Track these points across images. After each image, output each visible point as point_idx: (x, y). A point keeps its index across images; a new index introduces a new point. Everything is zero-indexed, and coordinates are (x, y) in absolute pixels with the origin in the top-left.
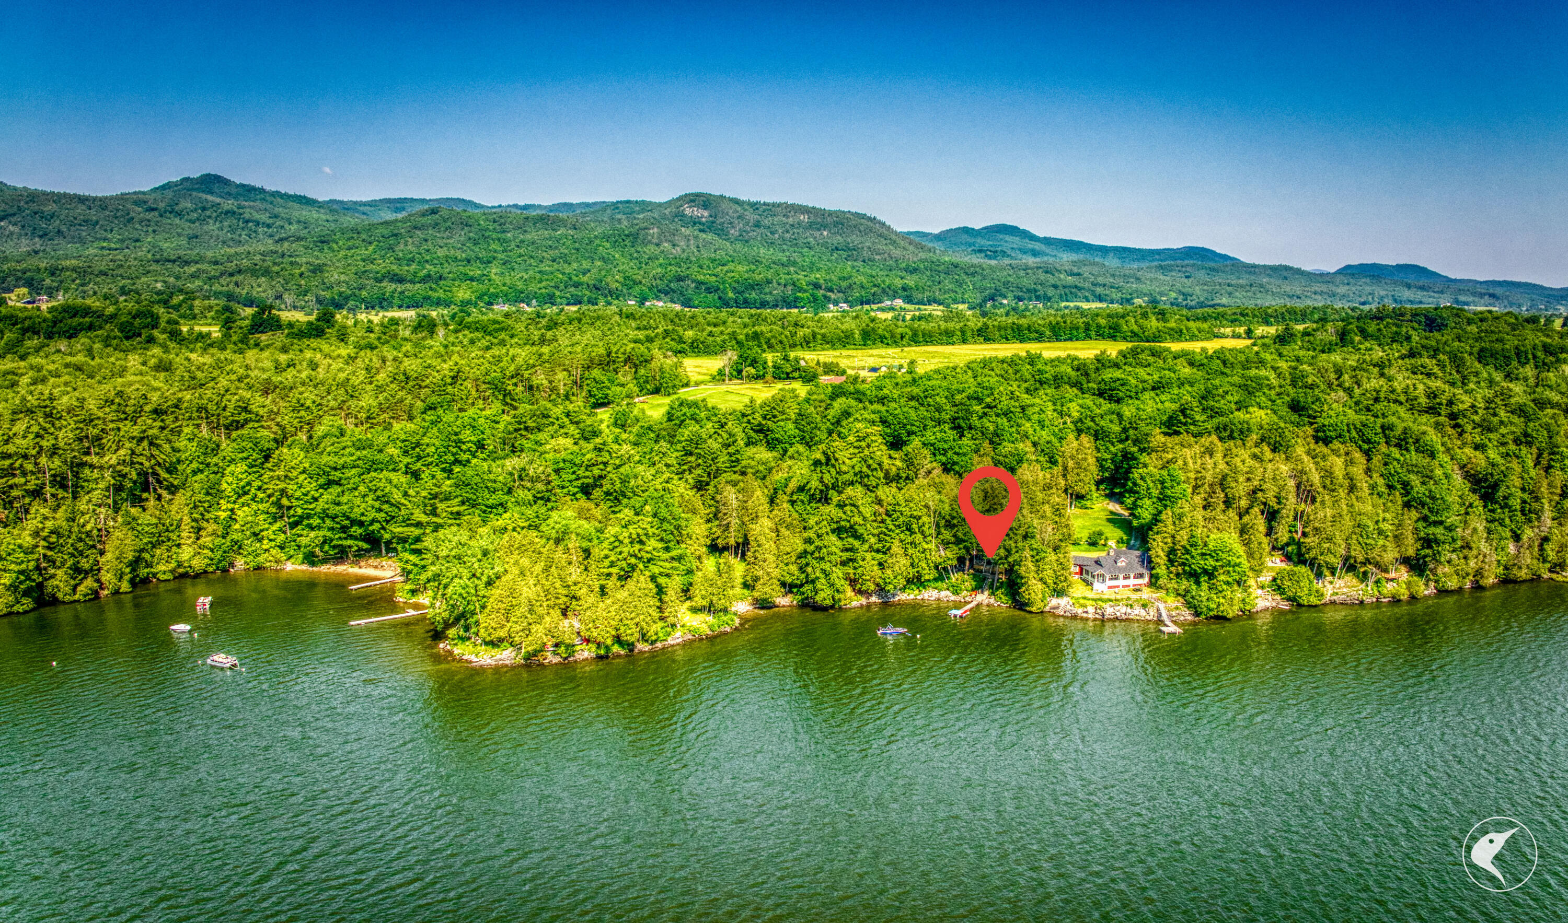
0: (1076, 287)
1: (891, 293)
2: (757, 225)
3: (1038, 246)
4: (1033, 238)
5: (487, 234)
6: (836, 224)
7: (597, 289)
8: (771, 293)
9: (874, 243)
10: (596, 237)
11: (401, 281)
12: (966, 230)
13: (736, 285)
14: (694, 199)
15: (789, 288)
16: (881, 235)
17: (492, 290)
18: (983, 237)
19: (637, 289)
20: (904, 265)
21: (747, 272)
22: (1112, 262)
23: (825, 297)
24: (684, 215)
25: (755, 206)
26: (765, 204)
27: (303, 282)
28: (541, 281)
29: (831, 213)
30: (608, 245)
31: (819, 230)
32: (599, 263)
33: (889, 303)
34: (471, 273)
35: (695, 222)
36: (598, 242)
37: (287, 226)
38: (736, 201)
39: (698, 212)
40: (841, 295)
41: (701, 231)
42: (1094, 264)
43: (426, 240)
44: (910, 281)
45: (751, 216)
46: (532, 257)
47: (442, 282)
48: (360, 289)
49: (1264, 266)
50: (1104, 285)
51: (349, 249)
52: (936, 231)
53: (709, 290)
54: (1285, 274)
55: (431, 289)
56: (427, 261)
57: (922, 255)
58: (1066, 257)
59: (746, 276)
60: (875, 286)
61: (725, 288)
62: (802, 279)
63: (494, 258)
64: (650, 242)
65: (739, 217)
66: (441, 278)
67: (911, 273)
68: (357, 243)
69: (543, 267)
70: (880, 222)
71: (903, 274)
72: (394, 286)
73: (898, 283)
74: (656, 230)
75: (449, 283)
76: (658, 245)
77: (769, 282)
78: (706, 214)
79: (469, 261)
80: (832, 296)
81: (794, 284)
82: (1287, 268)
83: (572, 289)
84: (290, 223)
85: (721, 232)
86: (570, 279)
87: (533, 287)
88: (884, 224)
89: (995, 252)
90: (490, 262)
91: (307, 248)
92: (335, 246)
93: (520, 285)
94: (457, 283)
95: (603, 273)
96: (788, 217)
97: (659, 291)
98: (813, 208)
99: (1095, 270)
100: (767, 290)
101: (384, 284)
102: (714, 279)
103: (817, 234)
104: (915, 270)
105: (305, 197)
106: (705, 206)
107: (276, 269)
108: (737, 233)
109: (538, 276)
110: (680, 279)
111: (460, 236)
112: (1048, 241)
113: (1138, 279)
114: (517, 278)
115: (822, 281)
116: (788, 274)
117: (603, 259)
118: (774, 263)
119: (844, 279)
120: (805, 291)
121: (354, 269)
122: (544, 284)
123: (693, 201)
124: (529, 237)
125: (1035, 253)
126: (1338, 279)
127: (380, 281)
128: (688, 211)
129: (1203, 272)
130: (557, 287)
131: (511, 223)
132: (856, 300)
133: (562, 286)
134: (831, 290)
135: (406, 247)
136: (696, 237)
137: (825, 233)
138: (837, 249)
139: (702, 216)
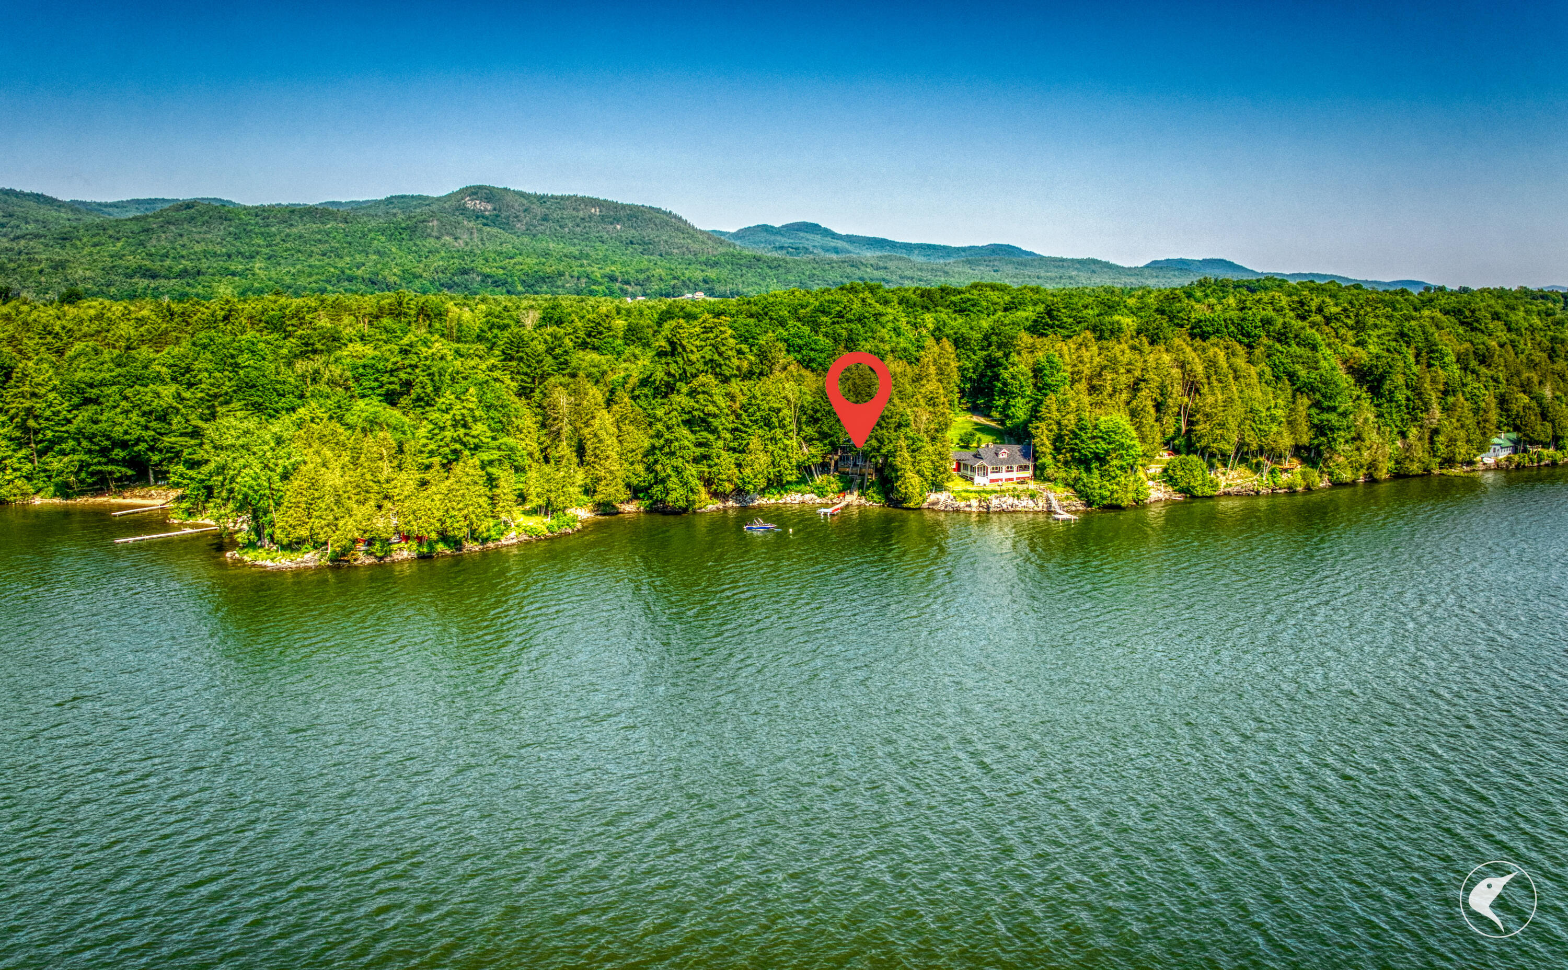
0: (884, 280)
1: (691, 285)
2: (545, 218)
3: (840, 244)
4: (834, 236)
5: (249, 228)
6: (630, 217)
7: (373, 283)
8: (563, 286)
9: (670, 236)
10: (370, 231)
11: (154, 276)
12: (766, 229)
13: (524, 278)
14: (475, 192)
15: (583, 280)
16: (678, 229)
17: (256, 285)
18: (783, 235)
19: (417, 284)
20: (703, 259)
21: (537, 264)
22: (918, 259)
23: (622, 290)
24: (465, 209)
25: (542, 199)
26: (552, 197)
27: (43, 279)
28: (310, 275)
29: (624, 207)
30: (383, 239)
31: (612, 223)
32: (374, 257)
33: (690, 296)
34: (233, 268)
35: (478, 216)
36: (372, 235)
37: (23, 226)
38: (522, 194)
39: (480, 205)
40: (639, 288)
41: (485, 225)
42: (900, 259)
43: (181, 235)
44: (712, 274)
45: (539, 210)
46: (299, 251)
47: (200, 278)
48: (108, 286)
49: (1072, 260)
50: (912, 278)
51: (95, 245)
52: (733, 230)
53: (496, 284)
54: (1093, 267)
55: (188, 284)
56: (183, 257)
57: (722, 250)
58: (869, 255)
59: (536, 268)
60: (675, 278)
61: (513, 282)
62: (597, 272)
63: (258, 253)
64: (429, 235)
65: (525, 211)
66: (199, 273)
67: (712, 267)
68: (103, 239)
69: (312, 261)
70: (675, 217)
71: (704, 267)
72: (146, 282)
73: (699, 275)
74: (435, 223)
75: (208, 278)
76: (438, 238)
77: (561, 274)
78: (489, 207)
79: (229, 256)
80: (630, 289)
81: (588, 277)
82: (1095, 262)
83: (346, 283)
84: (27, 223)
85: (506, 225)
86: (343, 272)
87: (302, 281)
88: (680, 219)
89: (797, 249)
90: (252, 257)
91: (47, 245)
92: (78, 243)
93: (288, 280)
94: (217, 278)
95: (379, 266)
96: (578, 211)
97: (442, 285)
98: (605, 201)
99: (901, 264)
100: (559, 283)
101: (135, 280)
102: (501, 272)
103: (611, 227)
104: (716, 264)
105: (42, 195)
106: (488, 199)
107: (12, 265)
108: (524, 228)
109: (307, 270)
110: (464, 272)
111: (219, 230)
112: (850, 239)
113: (946, 273)
114: (284, 271)
115: (617, 274)
116: (582, 266)
117: (378, 252)
118: (566, 256)
119: (641, 271)
120: (601, 284)
121: (100, 265)
122: (314, 278)
123: (476, 193)
124: (294, 230)
125: (836, 250)
126: (1147, 272)
127: (131, 277)
128: (470, 205)
129: (1011, 266)
130: (329, 282)
131: (275, 217)
132: (655, 293)
133: (334, 280)
134: (627, 283)
135: (159, 242)
136: (480, 230)
137: (619, 227)
138: (632, 243)
139: (486, 210)
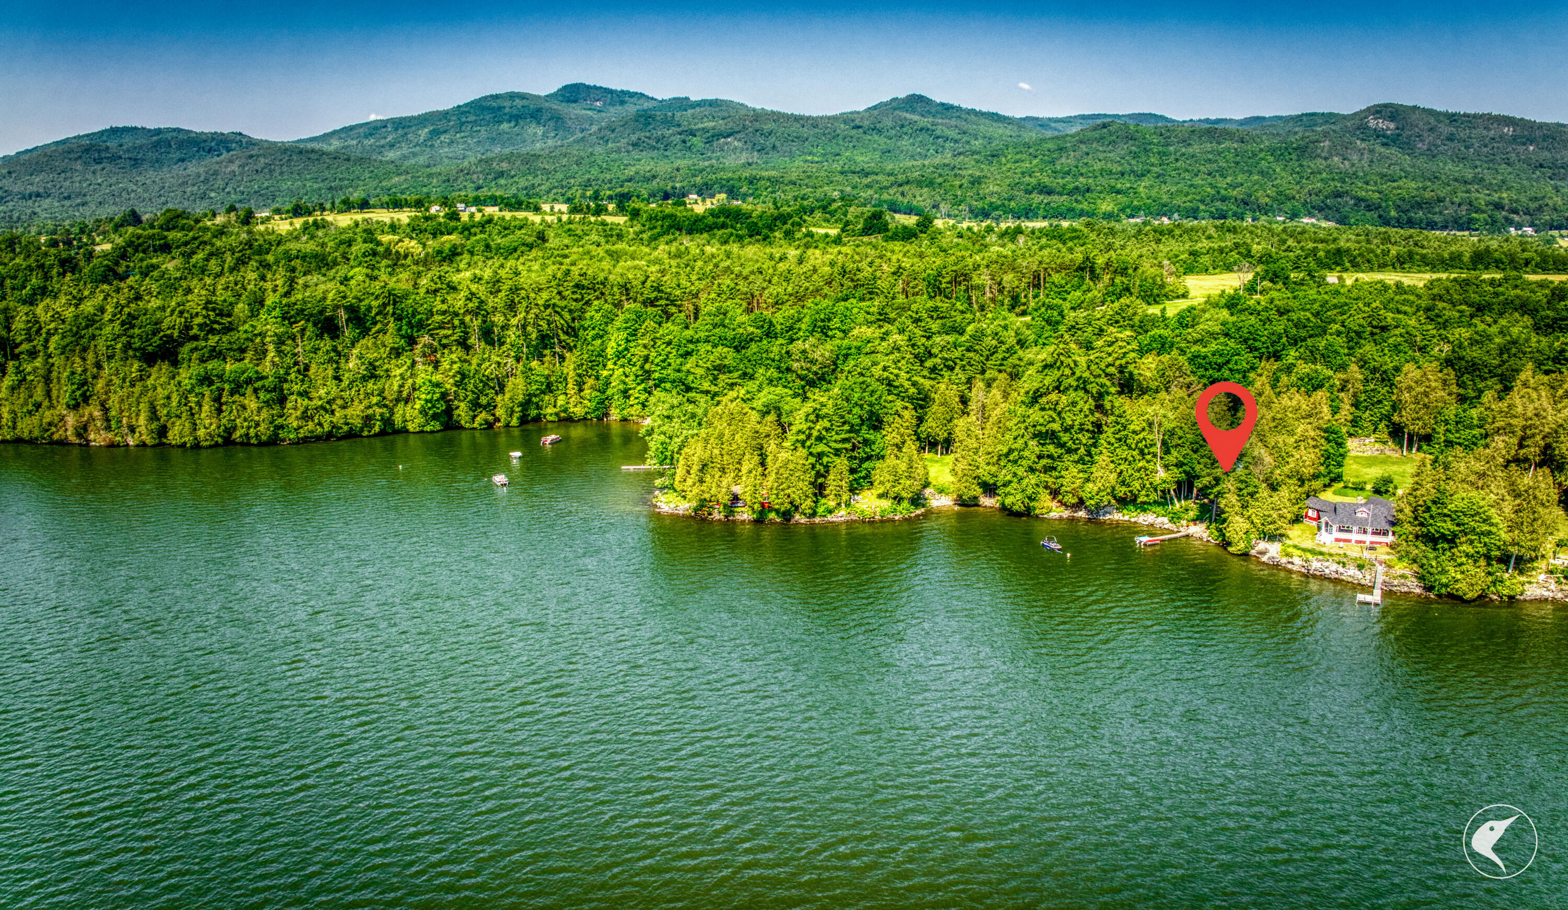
2: (1451, 138)
5: (1149, 147)
6: (1545, 138)
7: (1246, 204)
8: (1441, 213)
10: (1261, 150)
11: (1050, 192)
13: (1399, 203)
15: (1464, 207)
17: (1135, 203)
19: (1288, 206)
21: (1418, 189)
23: (1506, 219)
24: (1368, 128)
25: (1453, 118)
26: (1465, 115)
27: (959, 193)
28: (1187, 194)
29: (1541, 126)
30: (1271, 159)
31: (1524, 144)
32: (1256, 177)
34: (1119, 186)
35: (1379, 134)
36: (1262, 155)
37: (971, 142)
38: (1431, 112)
39: (1382, 124)
40: (1528, 217)
41: (1384, 144)
43: (1087, 154)
45: (1446, 129)
46: (1188, 171)
47: (1087, 195)
48: (1010, 200)
51: (1016, 162)
53: (1369, 208)
55: (1077, 201)
56: (1082, 174)
59: (1415, 193)
61: (1388, 206)
62: (1481, 197)
63: (1149, 172)
64: (1319, 156)
65: (1431, 130)
66: (1088, 190)
68: (1024, 156)
69: (1197, 181)
72: (1042, 197)
74: (1327, 143)
75: (1094, 195)
76: (1326, 159)
77: (1440, 200)
78: (1392, 126)
79: (1123, 174)
80: (1516, 218)
81: (1470, 204)
83: (1218, 204)
84: (975, 139)
85: (1406, 146)
86: (1218, 192)
87: (1178, 201)
90: (1143, 175)
91: (977, 161)
92: (1003, 160)
93: (1165, 198)
94: (1102, 196)
95: (1256, 187)
96: (1489, 130)
97: (1313, 207)
98: (1522, 119)
100: (1437, 210)
101: (1032, 196)
102: (1377, 195)
103: (1521, 149)
106: (1392, 118)
107: (940, 180)
108: (1425, 147)
109: (1186, 189)
110: (1338, 195)
111: (1123, 148)
114: (1163, 193)
115: (1506, 201)
116: (1468, 192)
117: (1261, 173)
118: (1456, 180)
119: (1536, 199)
120: (1483, 212)
121: (1008, 181)
122: (1189, 198)
123: (1381, 112)
124: (1190, 150)
127: (1030, 193)
128: (1372, 123)
130: (1202, 201)
131: (1176, 136)
132: (1544, 224)
133: (1208, 200)
134: (1515, 212)
135: (1066, 161)
136: (1371, 151)
137: (1531, 148)
138: (1541, 166)
139: (1388, 129)
